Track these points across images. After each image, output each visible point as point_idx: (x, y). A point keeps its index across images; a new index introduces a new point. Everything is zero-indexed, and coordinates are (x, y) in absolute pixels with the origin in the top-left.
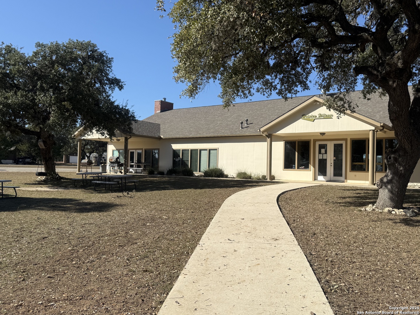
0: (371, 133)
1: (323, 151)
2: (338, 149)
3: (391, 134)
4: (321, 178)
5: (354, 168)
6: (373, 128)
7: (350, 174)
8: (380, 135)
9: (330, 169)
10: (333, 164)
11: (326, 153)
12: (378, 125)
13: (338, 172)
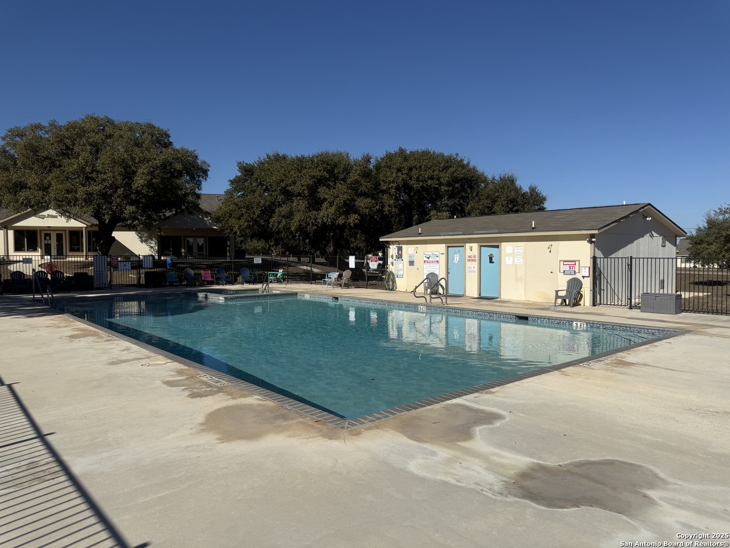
0: (84, 229)
1: (48, 238)
2: (59, 237)
3: (96, 229)
4: (47, 258)
5: (72, 250)
6: (86, 226)
7: (69, 253)
8: (90, 229)
9: (54, 251)
10: (56, 247)
11: (50, 239)
12: (89, 224)
13: (60, 253)
